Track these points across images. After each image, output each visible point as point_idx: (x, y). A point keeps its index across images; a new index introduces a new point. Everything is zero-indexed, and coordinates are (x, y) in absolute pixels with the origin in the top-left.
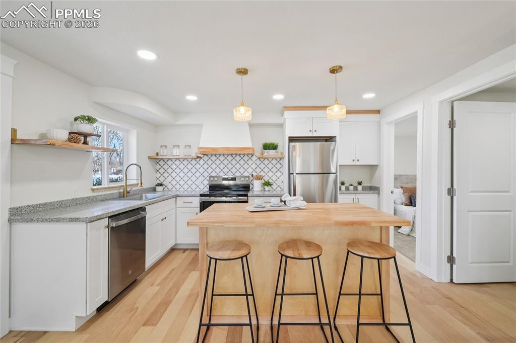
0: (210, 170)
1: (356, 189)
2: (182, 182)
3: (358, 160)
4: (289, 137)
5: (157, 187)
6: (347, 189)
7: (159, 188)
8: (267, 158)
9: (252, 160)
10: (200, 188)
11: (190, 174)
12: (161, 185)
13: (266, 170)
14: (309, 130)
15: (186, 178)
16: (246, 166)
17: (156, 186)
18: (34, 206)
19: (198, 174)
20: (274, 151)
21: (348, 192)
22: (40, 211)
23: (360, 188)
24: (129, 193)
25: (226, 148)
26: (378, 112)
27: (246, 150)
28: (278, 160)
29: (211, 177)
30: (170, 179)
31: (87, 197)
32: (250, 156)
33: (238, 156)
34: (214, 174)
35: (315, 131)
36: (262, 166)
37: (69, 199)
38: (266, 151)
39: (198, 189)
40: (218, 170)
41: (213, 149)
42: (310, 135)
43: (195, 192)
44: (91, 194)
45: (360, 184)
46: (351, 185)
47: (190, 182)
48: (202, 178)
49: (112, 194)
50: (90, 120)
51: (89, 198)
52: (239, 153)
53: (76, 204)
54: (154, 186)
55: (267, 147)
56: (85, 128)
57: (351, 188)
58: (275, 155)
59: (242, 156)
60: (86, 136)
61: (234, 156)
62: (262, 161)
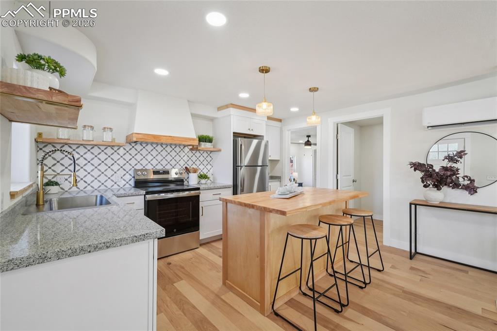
0: (133, 162)
2: (89, 179)
3: (270, 156)
4: (234, 133)
8: (206, 151)
9: (183, 151)
10: (118, 185)
11: (103, 167)
12: (56, 183)
13: (198, 163)
14: (248, 128)
15: (96, 173)
16: (177, 158)
19: (115, 167)
20: (210, 144)
25: (169, 136)
26: (280, 121)
28: (209, 153)
29: (136, 171)
32: (182, 147)
34: (139, 167)
35: (252, 130)
36: (194, 158)
38: (201, 143)
39: (116, 186)
41: (155, 136)
42: (249, 132)
43: (124, 190)
47: (103, 178)
48: (122, 172)
58: (211, 148)
62: (194, 153)
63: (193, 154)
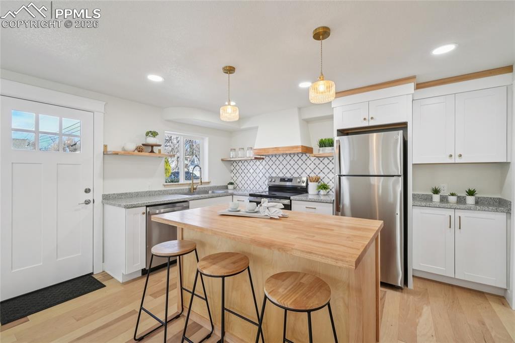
0: (270, 171)
1: (461, 200)
2: (249, 182)
3: (460, 156)
4: (337, 130)
5: (229, 186)
6: (444, 199)
7: (230, 187)
8: (327, 157)
9: (310, 159)
12: (232, 184)
14: (362, 119)
15: (251, 179)
16: (304, 166)
17: (228, 184)
18: (118, 195)
19: (261, 175)
20: (330, 148)
21: (443, 205)
22: (122, 198)
23: (471, 200)
24: (196, 189)
25: (275, 148)
26: (509, 69)
27: (295, 149)
28: (330, 159)
30: (240, 178)
31: (159, 191)
33: (296, 156)
34: (274, 175)
35: (372, 118)
36: (321, 166)
37: (144, 191)
38: (321, 149)
39: (261, 188)
40: (277, 171)
42: (365, 124)
44: (163, 189)
45: (471, 193)
46: (452, 195)
47: (254, 182)
48: (264, 179)
49: (182, 189)
50: (154, 134)
51: (161, 191)
52: (287, 152)
53: (150, 195)
54: (227, 185)
55: (323, 144)
56: (151, 140)
57: (453, 199)
58: (328, 153)
59: (300, 156)
60: (152, 146)
61: (292, 156)
62: (321, 160)
63: (320, 162)
